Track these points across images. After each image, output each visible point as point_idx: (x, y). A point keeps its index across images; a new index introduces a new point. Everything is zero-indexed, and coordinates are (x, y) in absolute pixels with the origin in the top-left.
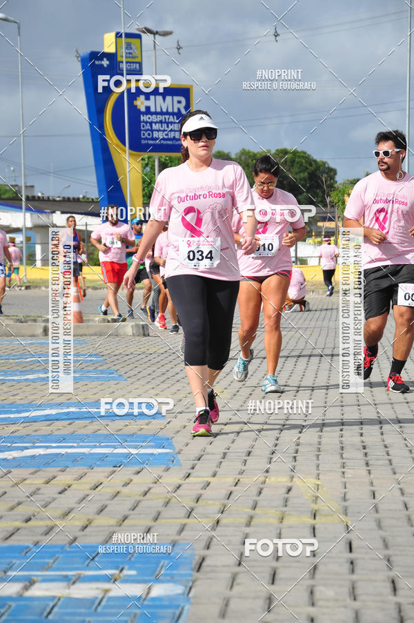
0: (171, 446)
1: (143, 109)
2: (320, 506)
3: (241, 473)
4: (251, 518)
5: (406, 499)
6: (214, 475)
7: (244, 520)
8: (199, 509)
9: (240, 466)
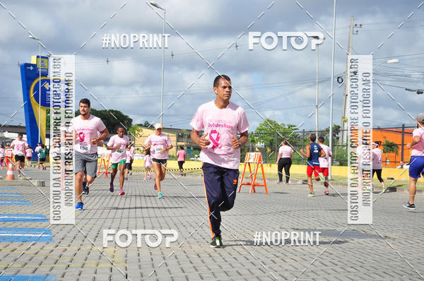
0: (50, 233)
1: (48, 89)
2: (116, 259)
3: (81, 245)
4: (84, 264)
5: (152, 257)
6: (69, 246)
7: (81, 265)
8: (61, 260)
9: (81, 242)
